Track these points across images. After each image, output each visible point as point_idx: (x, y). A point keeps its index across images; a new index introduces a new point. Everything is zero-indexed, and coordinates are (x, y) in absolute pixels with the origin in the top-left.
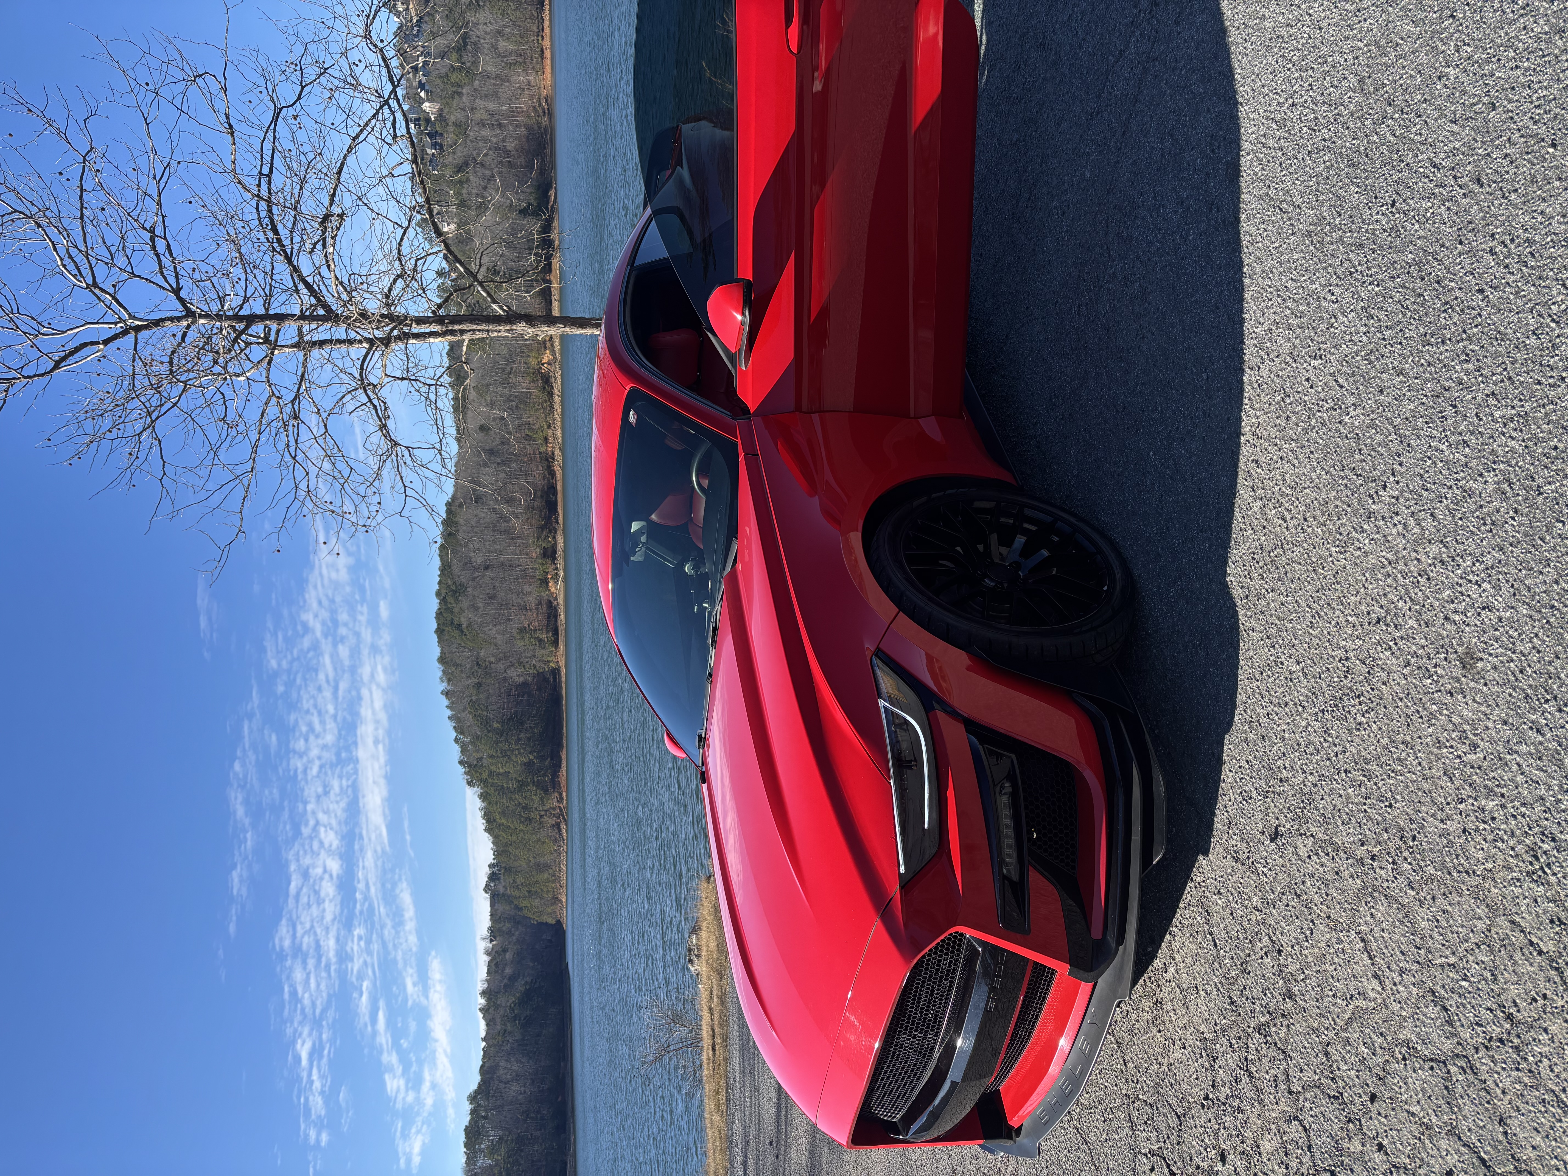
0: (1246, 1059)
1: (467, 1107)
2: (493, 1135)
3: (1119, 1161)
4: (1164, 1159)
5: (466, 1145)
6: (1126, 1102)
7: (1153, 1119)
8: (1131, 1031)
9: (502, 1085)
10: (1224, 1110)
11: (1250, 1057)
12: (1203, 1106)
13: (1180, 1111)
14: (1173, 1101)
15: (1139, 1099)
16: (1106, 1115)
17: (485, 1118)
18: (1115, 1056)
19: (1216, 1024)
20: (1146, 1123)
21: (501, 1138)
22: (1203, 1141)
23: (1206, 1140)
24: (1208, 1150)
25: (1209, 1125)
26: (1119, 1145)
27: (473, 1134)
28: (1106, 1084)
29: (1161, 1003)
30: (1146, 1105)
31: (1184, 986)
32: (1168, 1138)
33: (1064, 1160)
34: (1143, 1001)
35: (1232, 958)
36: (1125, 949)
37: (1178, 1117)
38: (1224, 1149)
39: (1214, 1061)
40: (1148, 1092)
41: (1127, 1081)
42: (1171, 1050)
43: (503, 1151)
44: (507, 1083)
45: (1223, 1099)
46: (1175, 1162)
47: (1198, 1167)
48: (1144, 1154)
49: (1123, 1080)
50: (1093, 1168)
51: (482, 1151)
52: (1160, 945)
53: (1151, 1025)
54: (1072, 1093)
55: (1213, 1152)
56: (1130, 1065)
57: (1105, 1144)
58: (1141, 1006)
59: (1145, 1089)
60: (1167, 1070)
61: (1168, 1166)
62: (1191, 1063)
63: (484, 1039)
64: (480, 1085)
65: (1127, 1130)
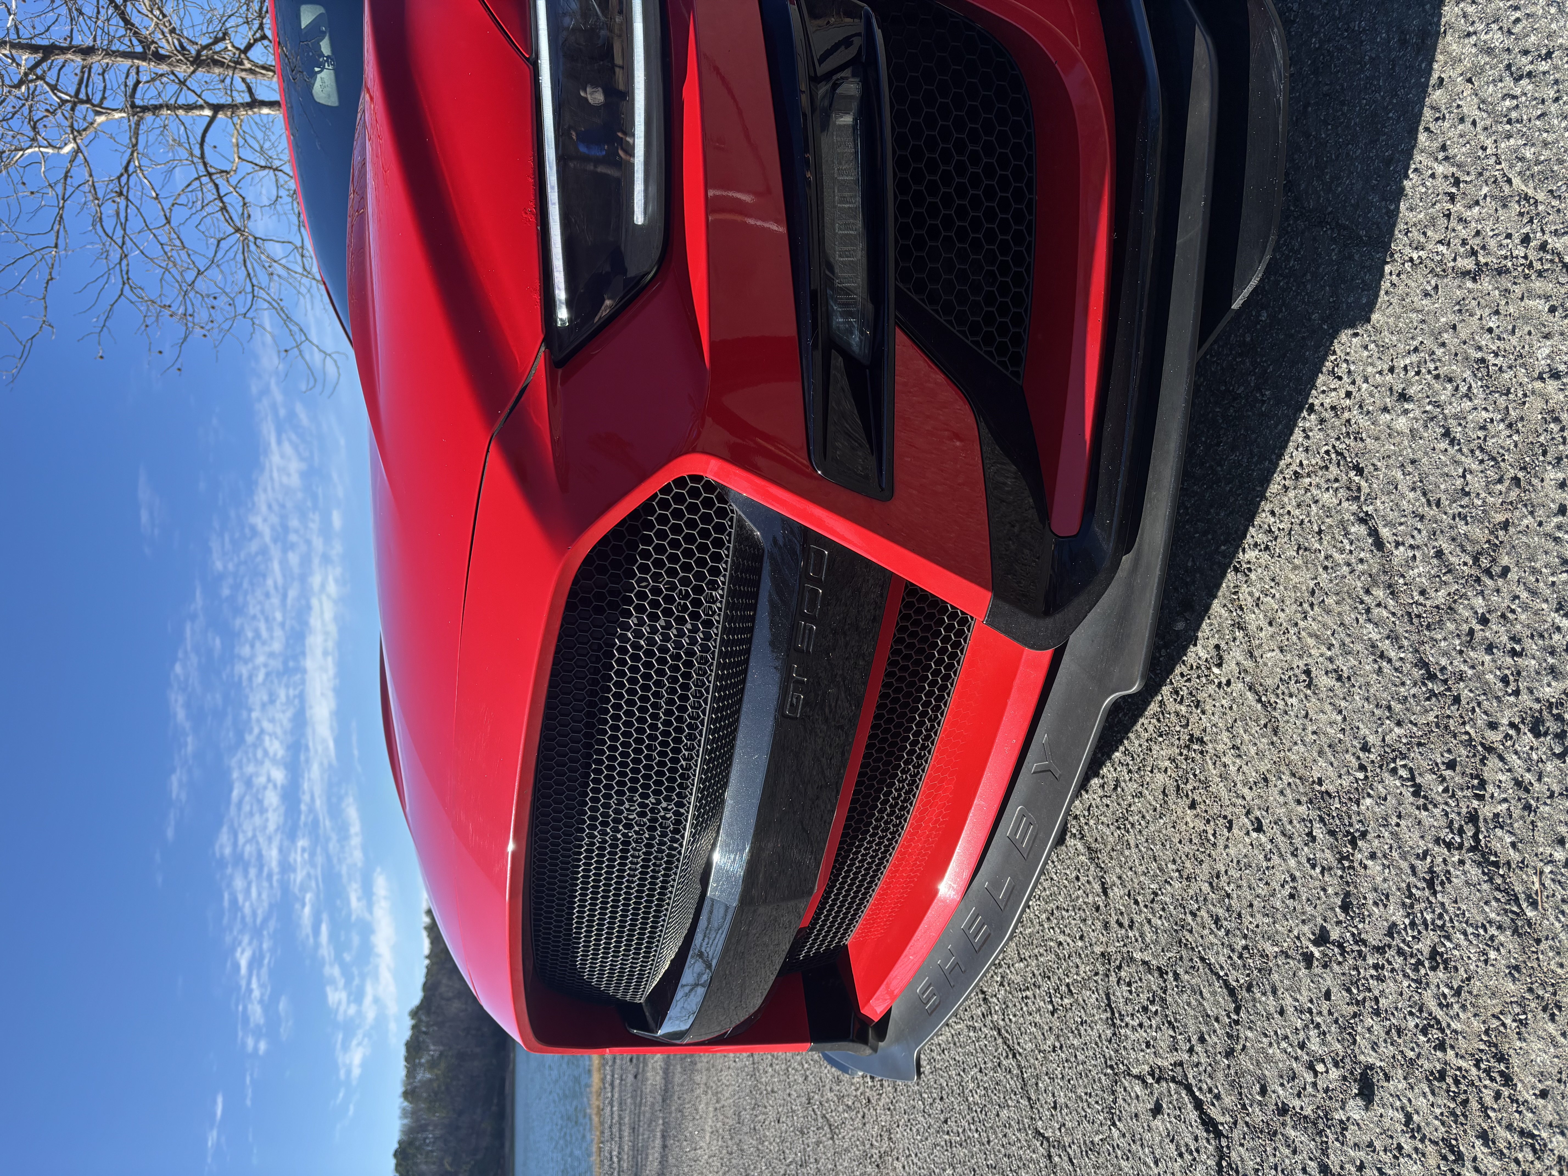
0: (1473, 818)
1: (409, 1022)
2: (434, 1050)
3: (1080, 1091)
4: (1189, 1088)
5: (407, 1059)
6: (1101, 969)
7: (1163, 1000)
8: (1121, 822)
9: (443, 1003)
10: (1376, 967)
11: (1486, 811)
12: (1308, 959)
13: (1237, 978)
14: (1219, 958)
15: (1132, 959)
16: (1056, 1000)
17: (425, 1033)
18: (1083, 879)
19: (1365, 748)
20: (1145, 1009)
21: (441, 1054)
22: (1302, 1046)
23: (1314, 1045)
24: (1320, 1068)
25: (1325, 1006)
26: (1081, 1057)
27: (414, 1048)
28: (1061, 938)
29: (1201, 741)
30: (1150, 971)
31: (1269, 682)
32: (1202, 1040)
33: (971, 1086)
34: (1155, 748)
35: (1439, 554)
36: (1136, 562)
37: (1232, 992)
38: (1371, 1067)
39: (1353, 843)
40: (1156, 942)
41: (1106, 925)
42: (1221, 842)
43: (443, 1065)
44: (449, 1000)
45: (1374, 938)
46: (1218, 1097)
47: (1283, 1110)
48: (1138, 1077)
49: (1099, 925)
50: (1024, 1102)
51: (421, 1065)
52: (1208, 607)
53: (1172, 797)
54: (990, 942)
55: (1334, 1073)
56: (1117, 892)
57: (1052, 1056)
58: (1150, 761)
59: (1149, 937)
60: (1206, 888)
61: (1198, 1105)
62: (1276, 859)
63: (428, 957)
64: (422, 1002)
65: (1100, 1027)
